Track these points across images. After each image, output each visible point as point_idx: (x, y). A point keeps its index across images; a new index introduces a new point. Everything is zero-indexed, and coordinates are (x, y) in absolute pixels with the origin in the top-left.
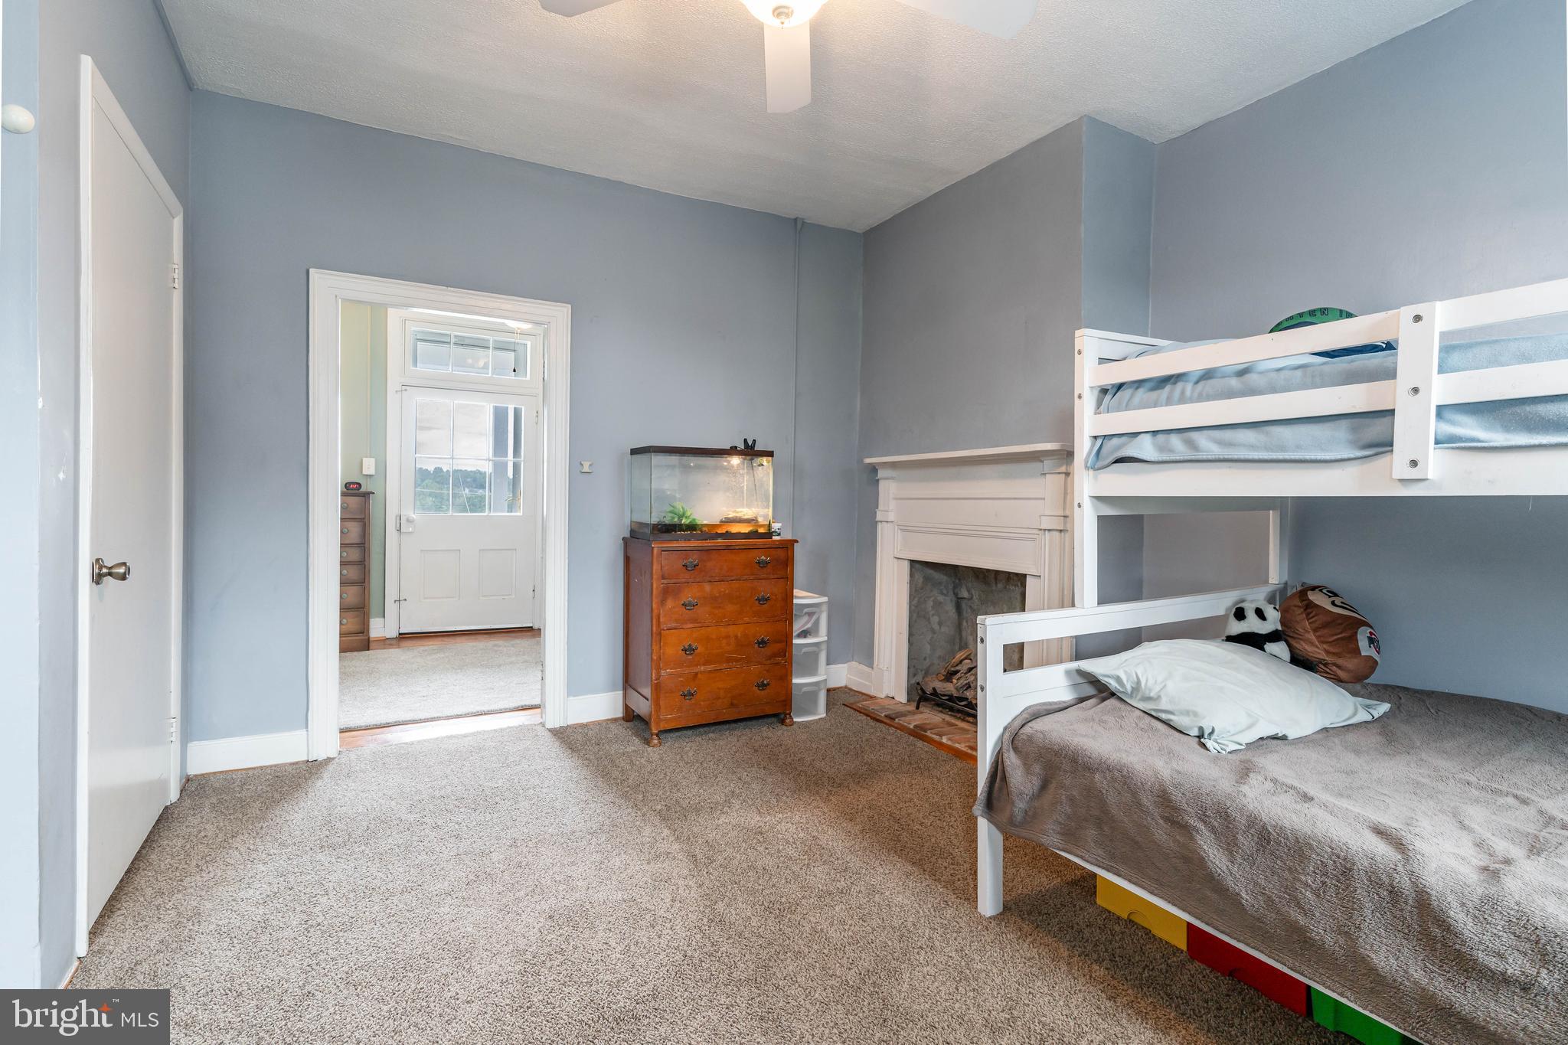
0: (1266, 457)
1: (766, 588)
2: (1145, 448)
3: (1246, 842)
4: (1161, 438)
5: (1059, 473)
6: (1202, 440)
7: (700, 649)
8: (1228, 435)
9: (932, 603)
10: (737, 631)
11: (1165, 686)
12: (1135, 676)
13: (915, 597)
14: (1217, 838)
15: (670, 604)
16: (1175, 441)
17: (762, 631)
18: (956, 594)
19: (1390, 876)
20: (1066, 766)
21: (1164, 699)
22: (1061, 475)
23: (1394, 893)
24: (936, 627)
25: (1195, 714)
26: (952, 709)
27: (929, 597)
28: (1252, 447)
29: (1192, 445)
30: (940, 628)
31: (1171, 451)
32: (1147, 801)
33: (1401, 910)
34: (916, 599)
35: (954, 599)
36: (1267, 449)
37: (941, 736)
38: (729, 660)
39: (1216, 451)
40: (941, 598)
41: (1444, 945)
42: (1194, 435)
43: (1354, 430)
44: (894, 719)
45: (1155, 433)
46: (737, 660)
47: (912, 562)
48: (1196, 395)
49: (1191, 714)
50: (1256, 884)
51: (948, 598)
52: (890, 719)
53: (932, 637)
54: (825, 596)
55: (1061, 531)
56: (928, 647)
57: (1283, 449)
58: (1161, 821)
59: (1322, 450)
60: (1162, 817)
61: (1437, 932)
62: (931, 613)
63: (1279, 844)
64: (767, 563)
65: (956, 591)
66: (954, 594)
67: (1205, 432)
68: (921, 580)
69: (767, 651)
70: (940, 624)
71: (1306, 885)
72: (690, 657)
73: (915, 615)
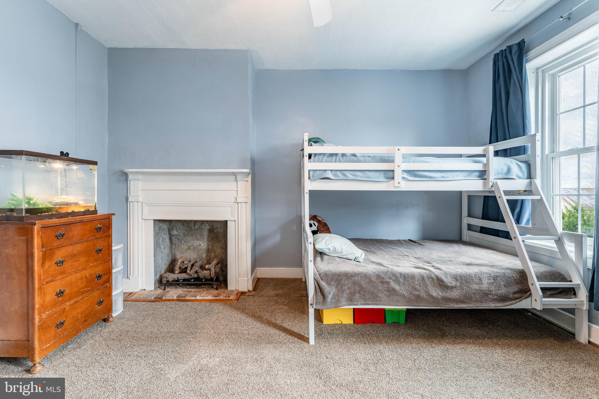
0: (366, 180)
1: (100, 244)
2: (329, 175)
3: (401, 280)
4: (334, 172)
5: (244, 181)
6: (347, 173)
7: (67, 291)
8: (354, 173)
9: (161, 239)
10: (87, 273)
11: (342, 248)
12: (333, 246)
13: (155, 237)
14: (395, 282)
15: (47, 265)
16: (339, 173)
17: (99, 270)
18: (170, 234)
19: (431, 275)
20: (344, 278)
21: (344, 251)
22: (245, 182)
23: (432, 279)
24: (163, 250)
25: (353, 254)
26: (188, 285)
27: (160, 237)
28: (362, 177)
29: (344, 175)
30: (164, 250)
31: (338, 176)
32: (374, 279)
33: (435, 282)
34: (156, 239)
35: (169, 236)
36: (366, 177)
37: (195, 296)
38: (83, 293)
39: (352, 177)
40: (164, 236)
41: (443, 285)
42: (345, 172)
43: (385, 174)
44: (162, 298)
45: (331, 171)
46: (87, 292)
47: (154, 220)
48: (344, 160)
49: (352, 254)
50: (407, 289)
51: (167, 236)
52: (159, 299)
53: (162, 255)
54: (121, 244)
55: (246, 203)
56: (160, 260)
57: (370, 178)
58: (379, 284)
59: (379, 179)
60: (379, 282)
61: (441, 283)
62: (161, 244)
63: (408, 277)
64: (100, 228)
65: (170, 232)
66: (169, 233)
67: (348, 172)
68: (158, 229)
69: (101, 281)
70: (164, 249)
71: (417, 285)
72: (61, 298)
73: (156, 247)
